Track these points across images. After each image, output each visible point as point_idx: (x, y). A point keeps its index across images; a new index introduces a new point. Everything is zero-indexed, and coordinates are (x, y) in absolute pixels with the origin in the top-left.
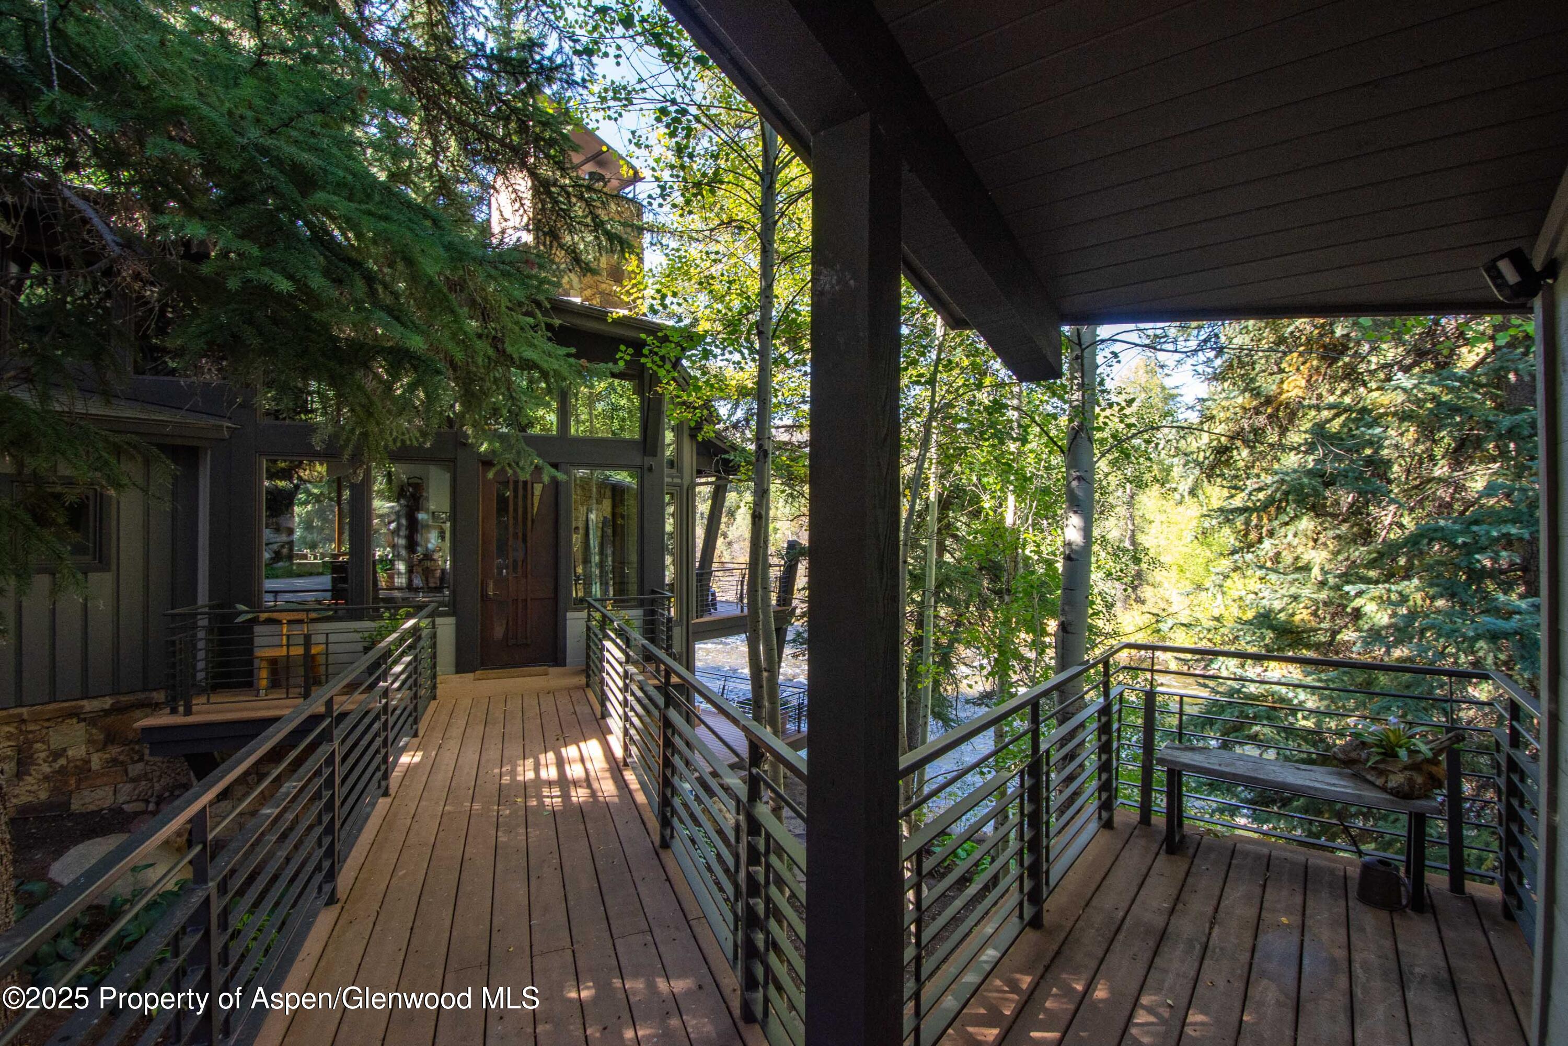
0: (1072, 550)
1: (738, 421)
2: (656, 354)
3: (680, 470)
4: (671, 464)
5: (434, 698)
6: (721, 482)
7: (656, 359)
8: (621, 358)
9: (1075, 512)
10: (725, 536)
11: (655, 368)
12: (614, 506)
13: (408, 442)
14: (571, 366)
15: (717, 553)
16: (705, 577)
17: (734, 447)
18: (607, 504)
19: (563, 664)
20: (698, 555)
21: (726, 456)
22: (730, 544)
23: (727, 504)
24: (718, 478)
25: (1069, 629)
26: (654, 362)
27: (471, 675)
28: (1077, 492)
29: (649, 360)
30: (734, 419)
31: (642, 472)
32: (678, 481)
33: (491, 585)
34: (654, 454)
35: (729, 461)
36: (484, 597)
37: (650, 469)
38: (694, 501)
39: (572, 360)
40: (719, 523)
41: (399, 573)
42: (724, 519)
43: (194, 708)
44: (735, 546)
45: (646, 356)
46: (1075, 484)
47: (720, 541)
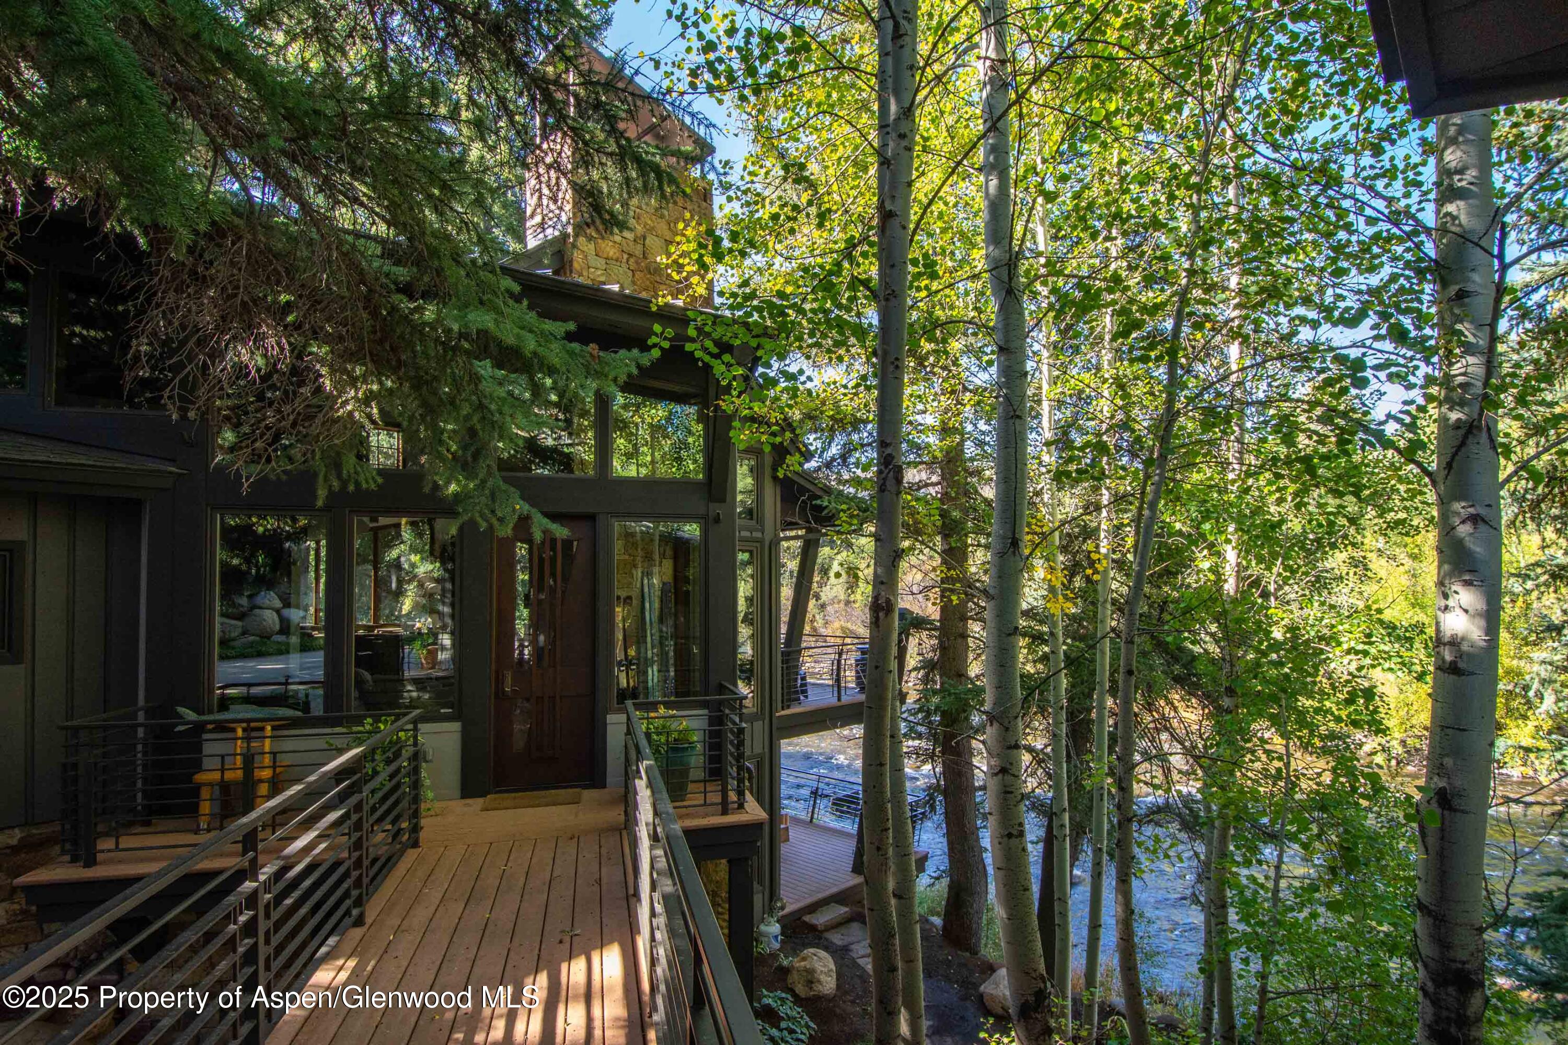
0: (1460, 655)
1: (833, 459)
2: (708, 335)
3: (760, 521)
4: (749, 513)
5: (415, 844)
6: (811, 536)
7: (709, 344)
8: (655, 345)
9: (1468, 583)
10: (817, 597)
11: (707, 358)
12: (675, 570)
13: (364, 486)
14: (572, 354)
15: (809, 616)
16: (794, 656)
17: (828, 491)
18: (668, 565)
19: (602, 785)
20: (784, 629)
21: (818, 502)
22: (823, 607)
23: (819, 560)
24: (809, 530)
25: (1456, 802)
26: (705, 350)
27: (480, 801)
28: (1470, 544)
29: (697, 345)
30: (828, 455)
31: (709, 522)
32: (758, 535)
33: (509, 680)
34: (722, 500)
35: (821, 508)
36: (500, 694)
37: (717, 520)
38: (778, 557)
39: (575, 346)
40: (811, 582)
41: (443, 648)
42: (816, 578)
43: (100, 857)
44: (829, 608)
45: (693, 340)
46: (1464, 530)
47: (812, 603)
